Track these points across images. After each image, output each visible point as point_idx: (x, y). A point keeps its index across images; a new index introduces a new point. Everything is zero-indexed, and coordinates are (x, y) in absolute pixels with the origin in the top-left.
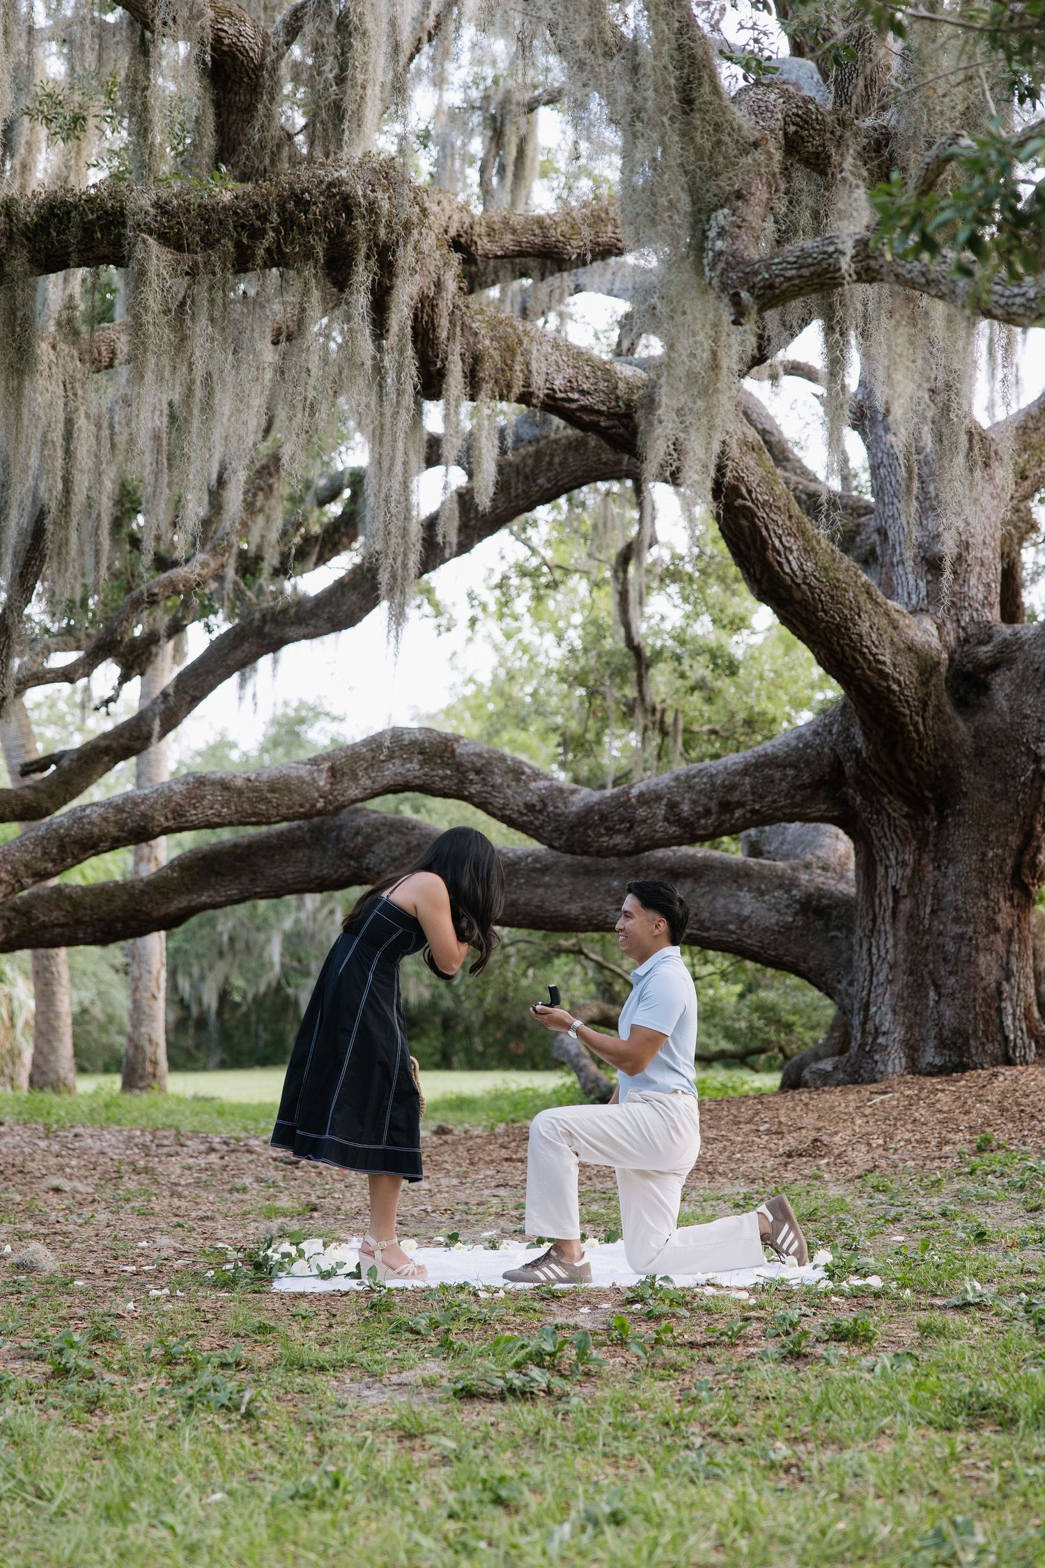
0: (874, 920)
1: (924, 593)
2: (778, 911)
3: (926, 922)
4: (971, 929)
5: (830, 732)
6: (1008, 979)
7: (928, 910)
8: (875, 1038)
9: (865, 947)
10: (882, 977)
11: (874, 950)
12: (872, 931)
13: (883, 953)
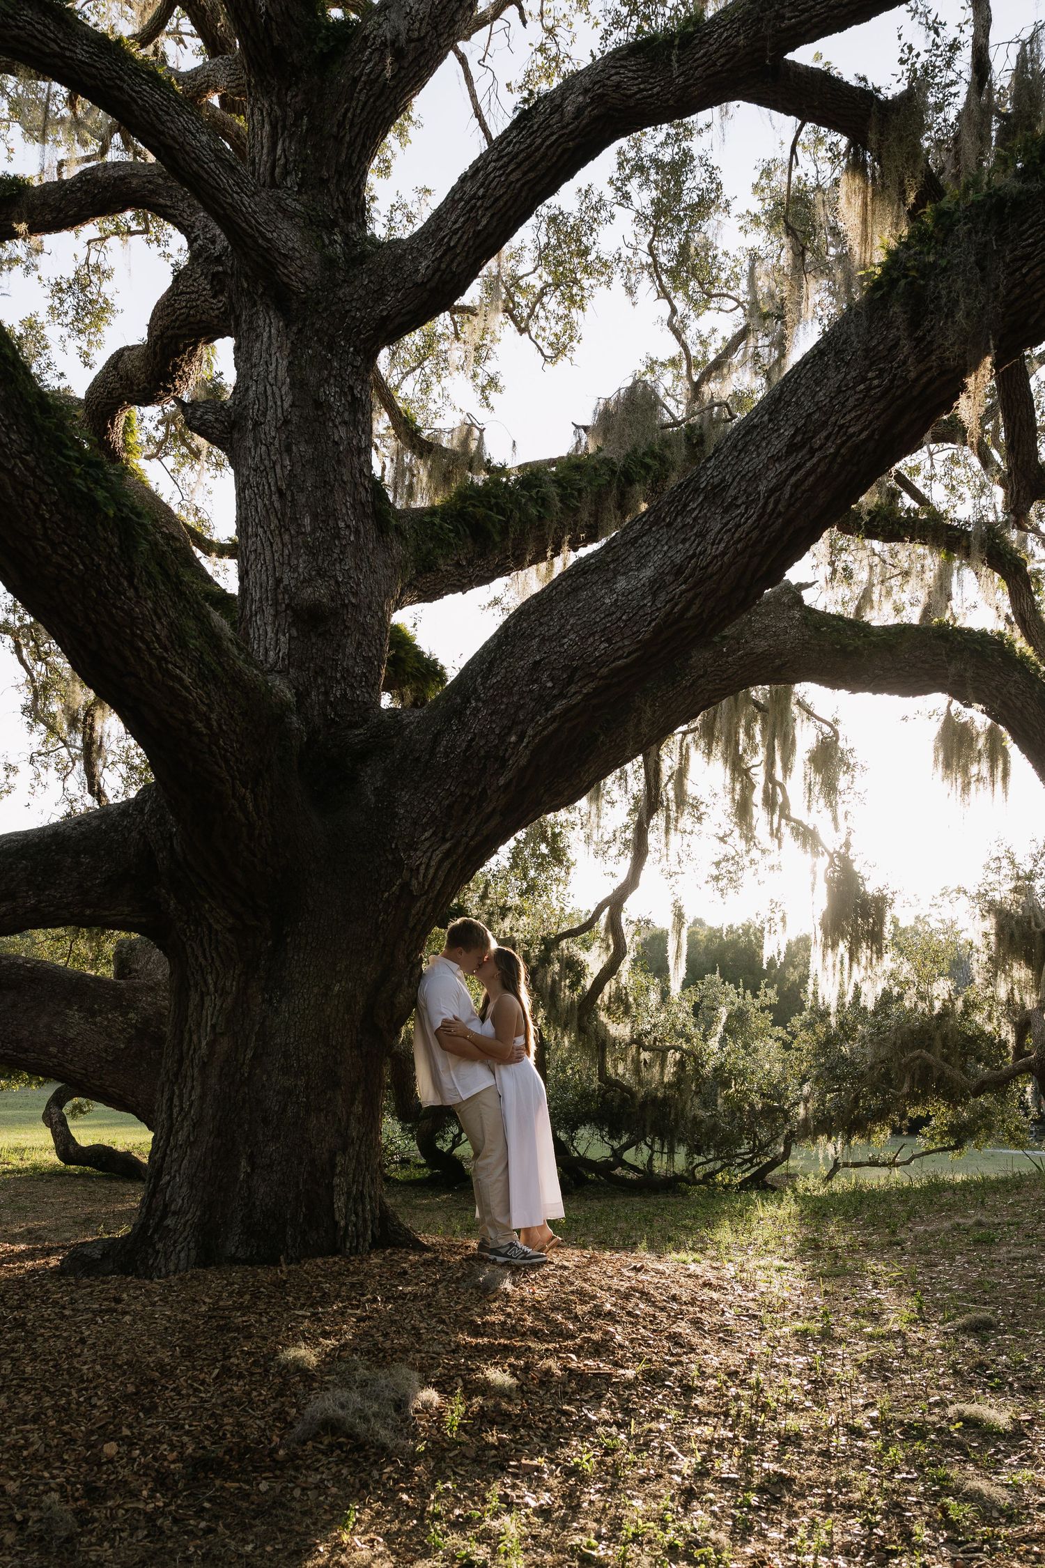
0: (180, 1061)
1: (284, 650)
2: (109, 1035)
3: (246, 1069)
4: (301, 1082)
5: (141, 811)
6: (344, 1150)
7: (249, 1054)
8: (163, 1217)
9: (166, 1096)
10: (181, 1137)
11: (176, 1101)
12: (176, 1075)
13: (186, 1105)
